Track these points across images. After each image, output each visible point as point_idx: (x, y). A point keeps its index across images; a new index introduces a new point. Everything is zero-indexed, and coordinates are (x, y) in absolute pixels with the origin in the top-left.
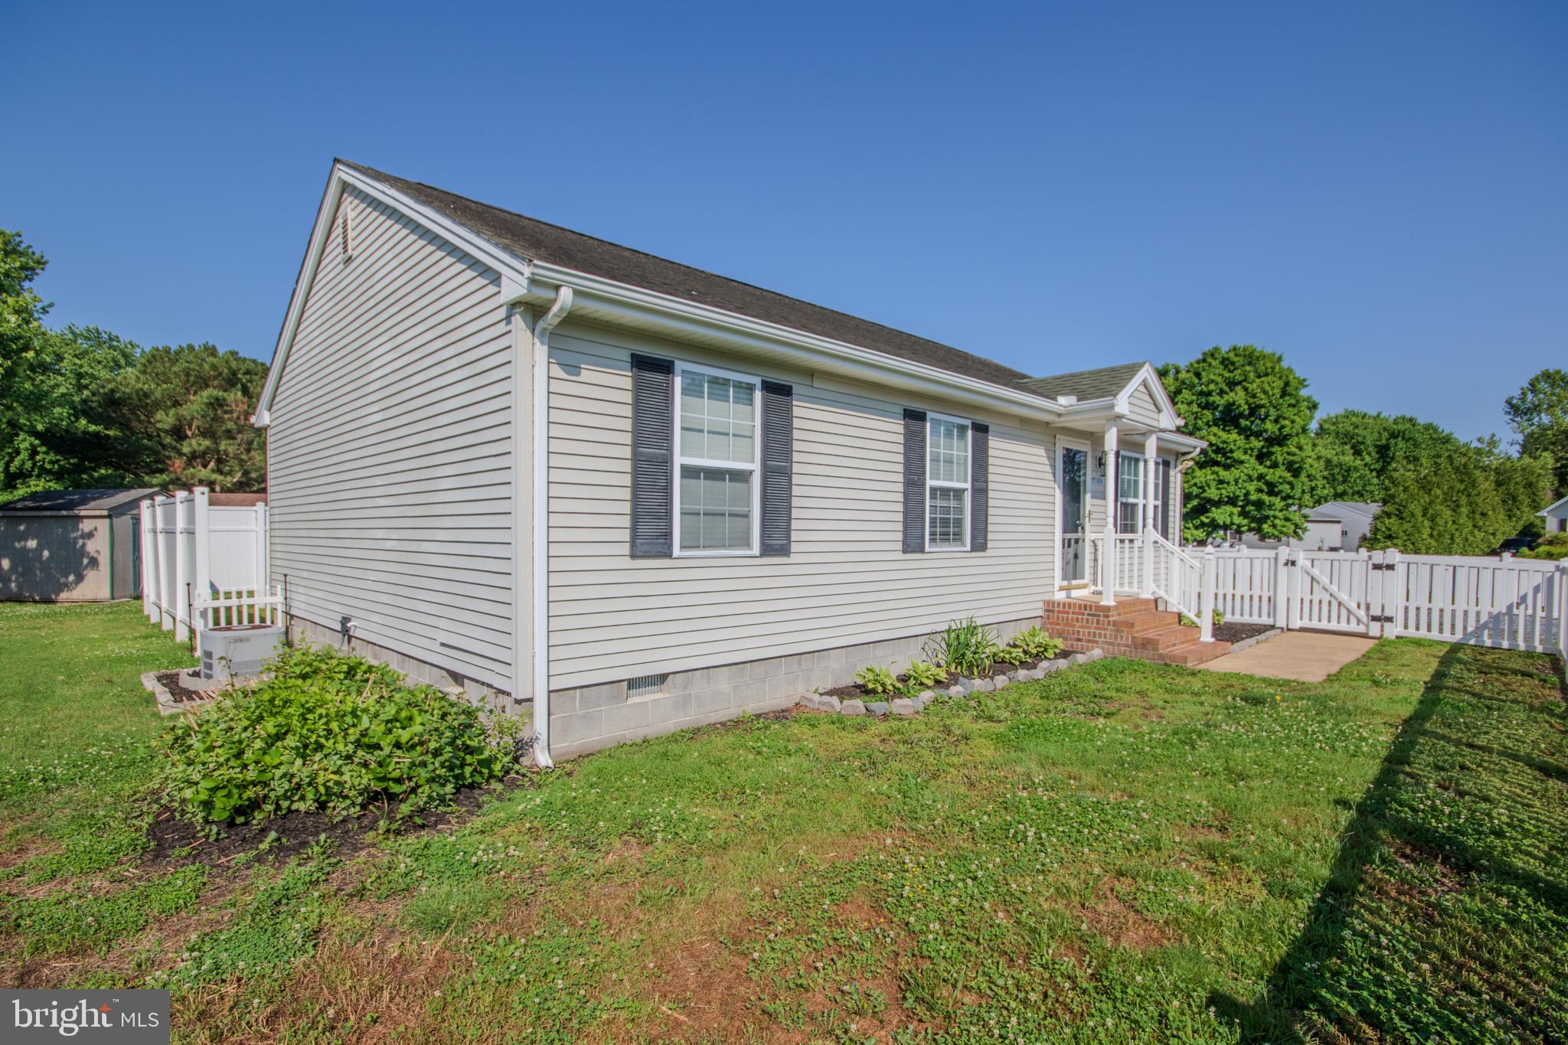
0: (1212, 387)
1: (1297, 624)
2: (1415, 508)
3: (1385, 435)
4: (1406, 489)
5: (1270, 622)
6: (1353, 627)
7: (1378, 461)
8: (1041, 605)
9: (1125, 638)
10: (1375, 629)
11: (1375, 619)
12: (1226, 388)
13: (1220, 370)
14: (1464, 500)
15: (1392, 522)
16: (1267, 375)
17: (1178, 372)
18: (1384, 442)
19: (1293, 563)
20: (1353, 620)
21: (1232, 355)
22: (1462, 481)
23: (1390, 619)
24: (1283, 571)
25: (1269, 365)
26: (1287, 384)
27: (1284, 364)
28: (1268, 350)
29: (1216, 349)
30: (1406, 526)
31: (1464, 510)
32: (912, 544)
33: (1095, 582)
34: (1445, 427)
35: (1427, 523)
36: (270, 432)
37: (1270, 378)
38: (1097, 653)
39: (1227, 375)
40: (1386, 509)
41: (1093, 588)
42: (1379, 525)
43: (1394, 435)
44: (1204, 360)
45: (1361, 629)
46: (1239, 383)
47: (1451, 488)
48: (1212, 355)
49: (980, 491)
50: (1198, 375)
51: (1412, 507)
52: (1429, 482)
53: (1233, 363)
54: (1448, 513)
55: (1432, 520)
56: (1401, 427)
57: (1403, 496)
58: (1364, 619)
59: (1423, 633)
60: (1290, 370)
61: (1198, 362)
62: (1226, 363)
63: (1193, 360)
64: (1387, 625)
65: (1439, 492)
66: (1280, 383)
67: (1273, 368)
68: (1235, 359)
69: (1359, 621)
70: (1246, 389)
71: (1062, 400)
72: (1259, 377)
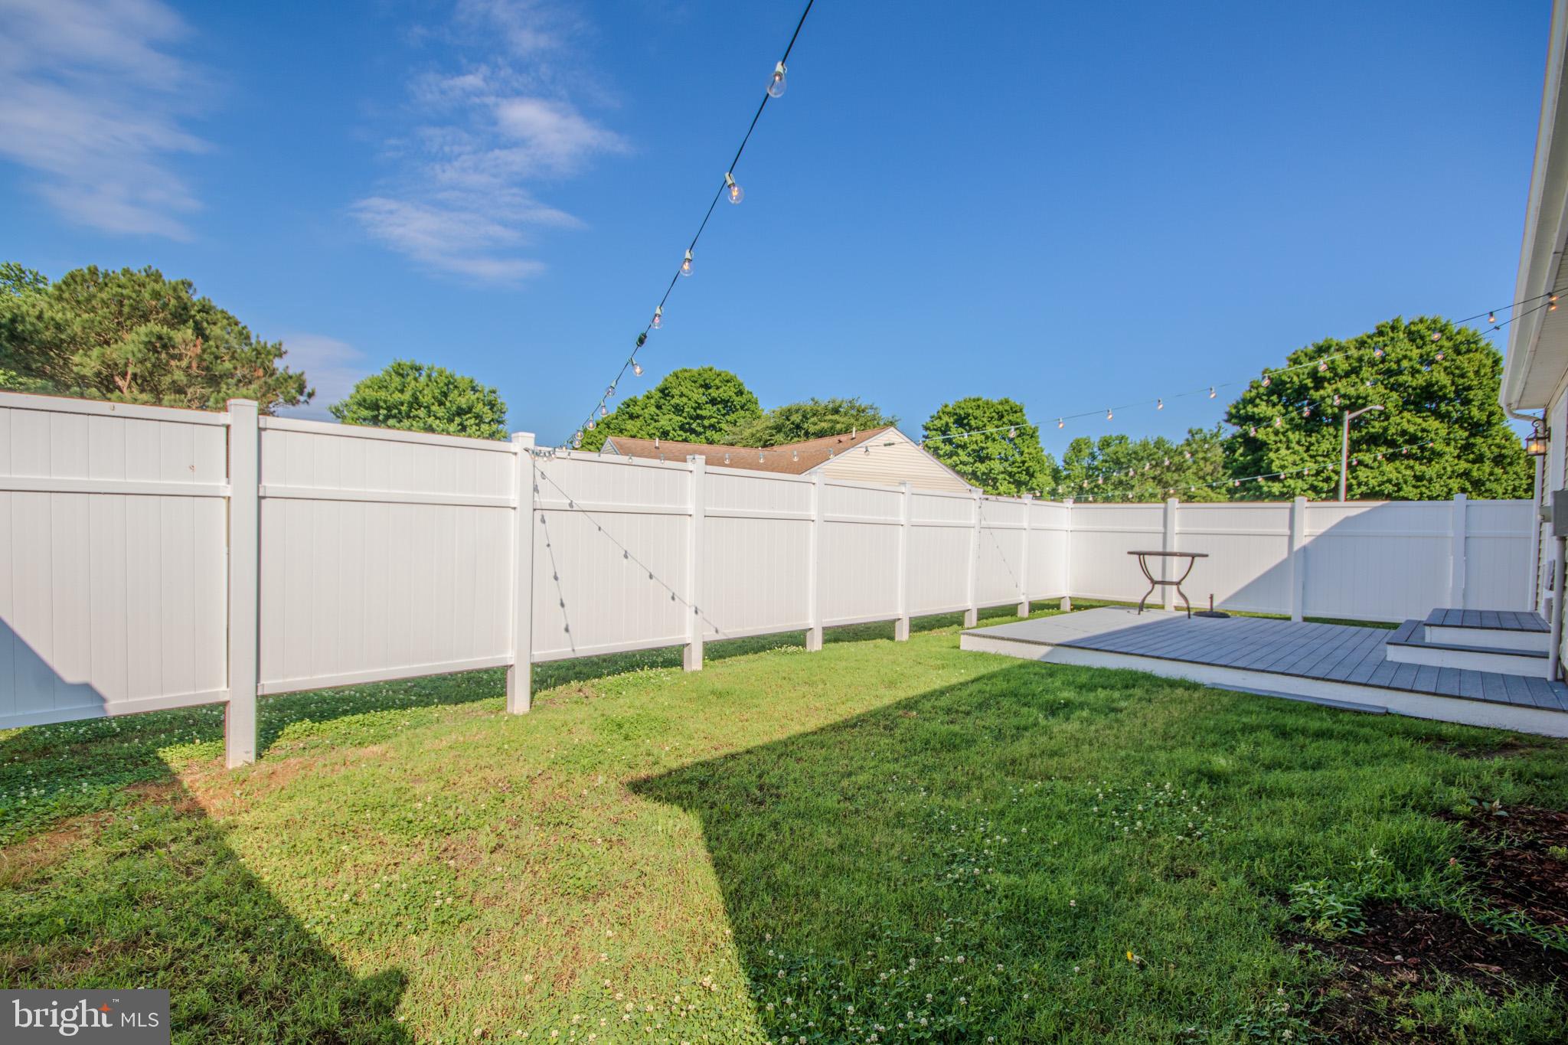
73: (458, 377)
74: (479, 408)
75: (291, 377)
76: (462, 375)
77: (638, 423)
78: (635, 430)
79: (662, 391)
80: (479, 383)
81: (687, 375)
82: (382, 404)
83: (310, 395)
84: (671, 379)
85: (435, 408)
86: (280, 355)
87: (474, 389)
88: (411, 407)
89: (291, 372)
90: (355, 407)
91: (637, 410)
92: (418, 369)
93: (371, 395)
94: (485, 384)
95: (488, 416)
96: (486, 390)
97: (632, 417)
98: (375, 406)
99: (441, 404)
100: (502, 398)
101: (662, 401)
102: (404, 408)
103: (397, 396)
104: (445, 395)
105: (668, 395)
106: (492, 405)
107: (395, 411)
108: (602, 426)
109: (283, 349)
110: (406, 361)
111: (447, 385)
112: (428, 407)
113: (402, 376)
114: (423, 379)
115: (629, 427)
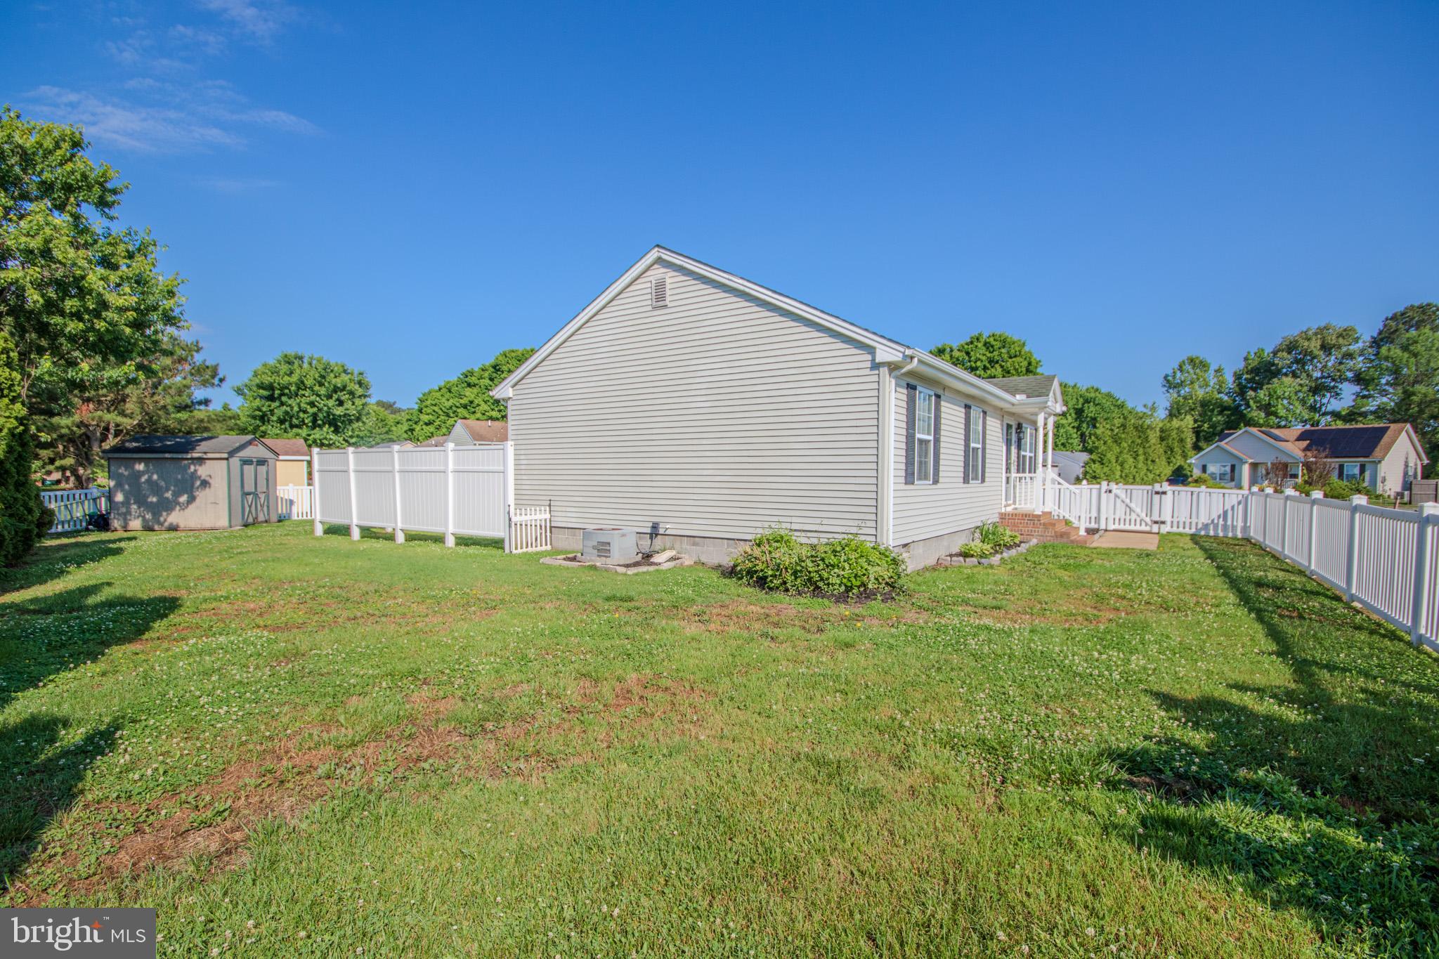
0: (979, 364)
1: (1111, 527)
2: (1111, 456)
3: (1081, 400)
4: (1105, 443)
5: (1096, 526)
6: (1144, 528)
7: (1076, 420)
8: (997, 515)
9: (1051, 532)
10: (1155, 528)
11: (1156, 522)
12: (988, 365)
13: (983, 350)
14: (1141, 451)
15: (1096, 466)
16: (1016, 356)
17: (952, 350)
18: (1080, 406)
19: (1110, 491)
20: (1143, 524)
21: (992, 339)
22: (1140, 437)
23: (1163, 523)
24: (1104, 496)
25: (1017, 349)
26: (1030, 364)
27: (1027, 349)
28: (1015, 338)
29: (980, 335)
30: (1106, 469)
31: (1141, 458)
32: (966, 480)
33: (1014, 503)
34: (1120, 395)
35: (1119, 468)
36: (510, 403)
37: (1018, 359)
38: (1034, 541)
39: (989, 355)
40: (1092, 457)
41: (1013, 506)
42: (1088, 469)
43: (1087, 401)
44: (972, 343)
45: (1148, 529)
46: (997, 362)
47: (1133, 442)
48: (978, 339)
49: (984, 449)
50: (968, 353)
51: (1109, 455)
52: (1120, 438)
53: (992, 346)
54: (1131, 460)
55: (1122, 465)
56: (1093, 395)
57: (1103, 448)
58: (1149, 523)
59: (1181, 530)
60: (1030, 352)
61: (967, 344)
62: (987, 345)
63: (963, 342)
64: (1162, 526)
65: (1125, 445)
66: (1025, 364)
67: (1020, 352)
68: (994, 343)
69: (1146, 525)
70: (1002, 367)
71: (1018, 397)
72: (1011, 358)
73: (333, 363)
74: (352, 386)
75: (207, 367)
76: (334, 360)
77: (475, 390)
78: (473, 396)
79: (494, 367)
80: (350, 368)
81: (513, 355)
82: (276, 385)
83: (221, 380)
84: (500, 358)
85: (317, 388)
86: (198, 351)
87: (345, 371)
88: (299, 388)
89: (208, 363)
90: (255, 389)
91: (473, 380)
92: (301, 358)
93: (267, 379)
94: (355, 368)
95: (360, 391)
96: (356, 373)
97: (469, 385)
98: (271, 387)
99: (321, 384)
100: (369, 378)
101: (494, 375)
102: (293, 388)
103: (287, 378)
104: (323, 377)
105: (499, 370)
106: (360, 383)
107: (287, 391)
108: (444, 390)
109: (200, 345)
110: (291, 352)
111: (325, 369)
112: (311, 388)
113: (289, 363)
114: (306, 366)
115: (467, 394)
